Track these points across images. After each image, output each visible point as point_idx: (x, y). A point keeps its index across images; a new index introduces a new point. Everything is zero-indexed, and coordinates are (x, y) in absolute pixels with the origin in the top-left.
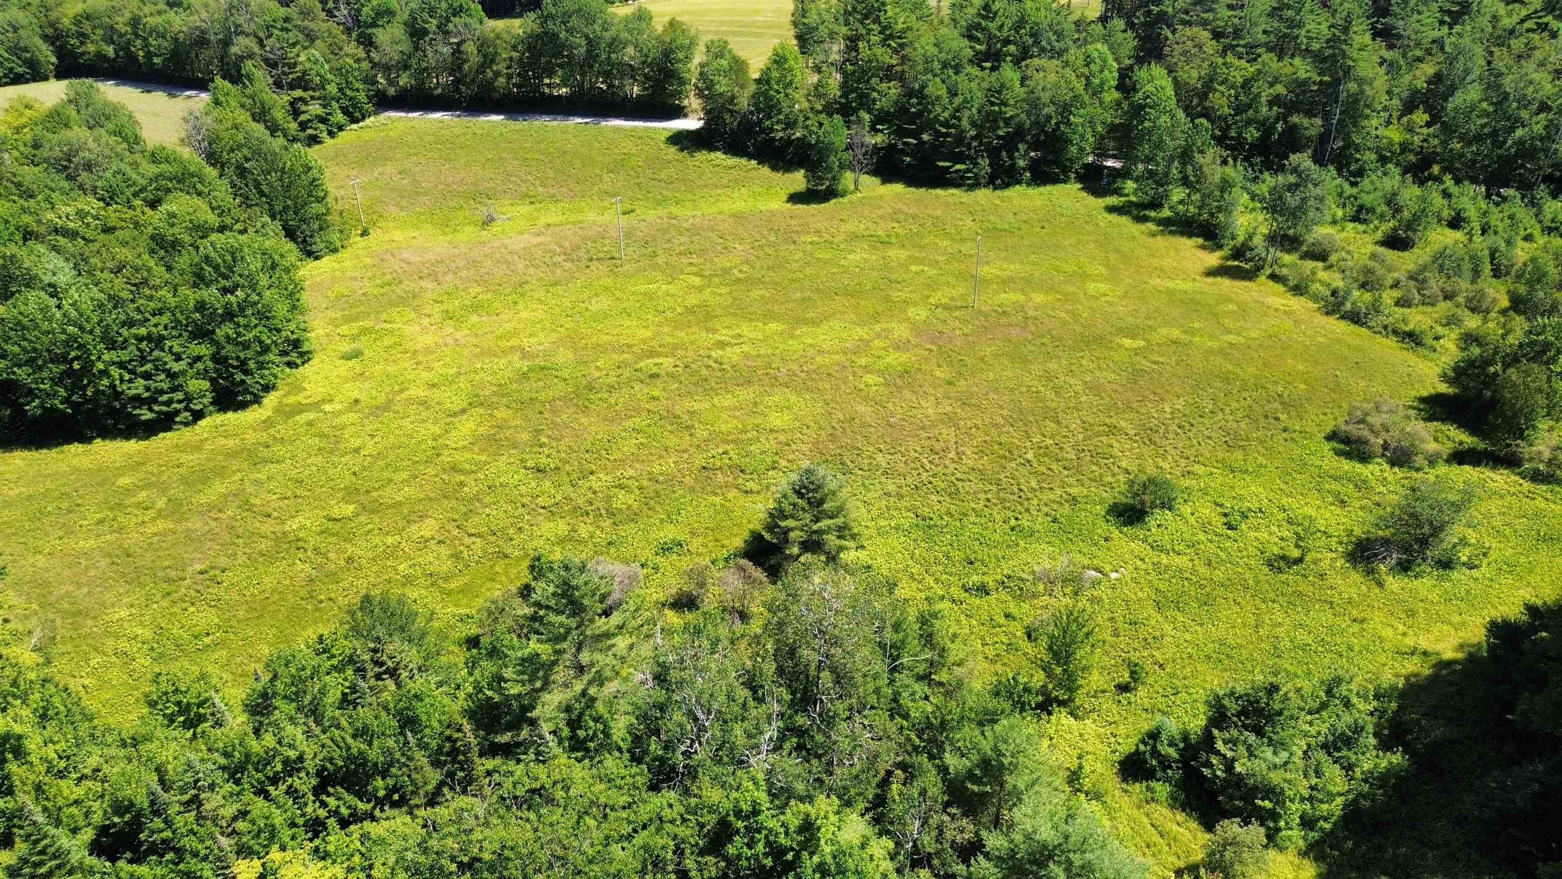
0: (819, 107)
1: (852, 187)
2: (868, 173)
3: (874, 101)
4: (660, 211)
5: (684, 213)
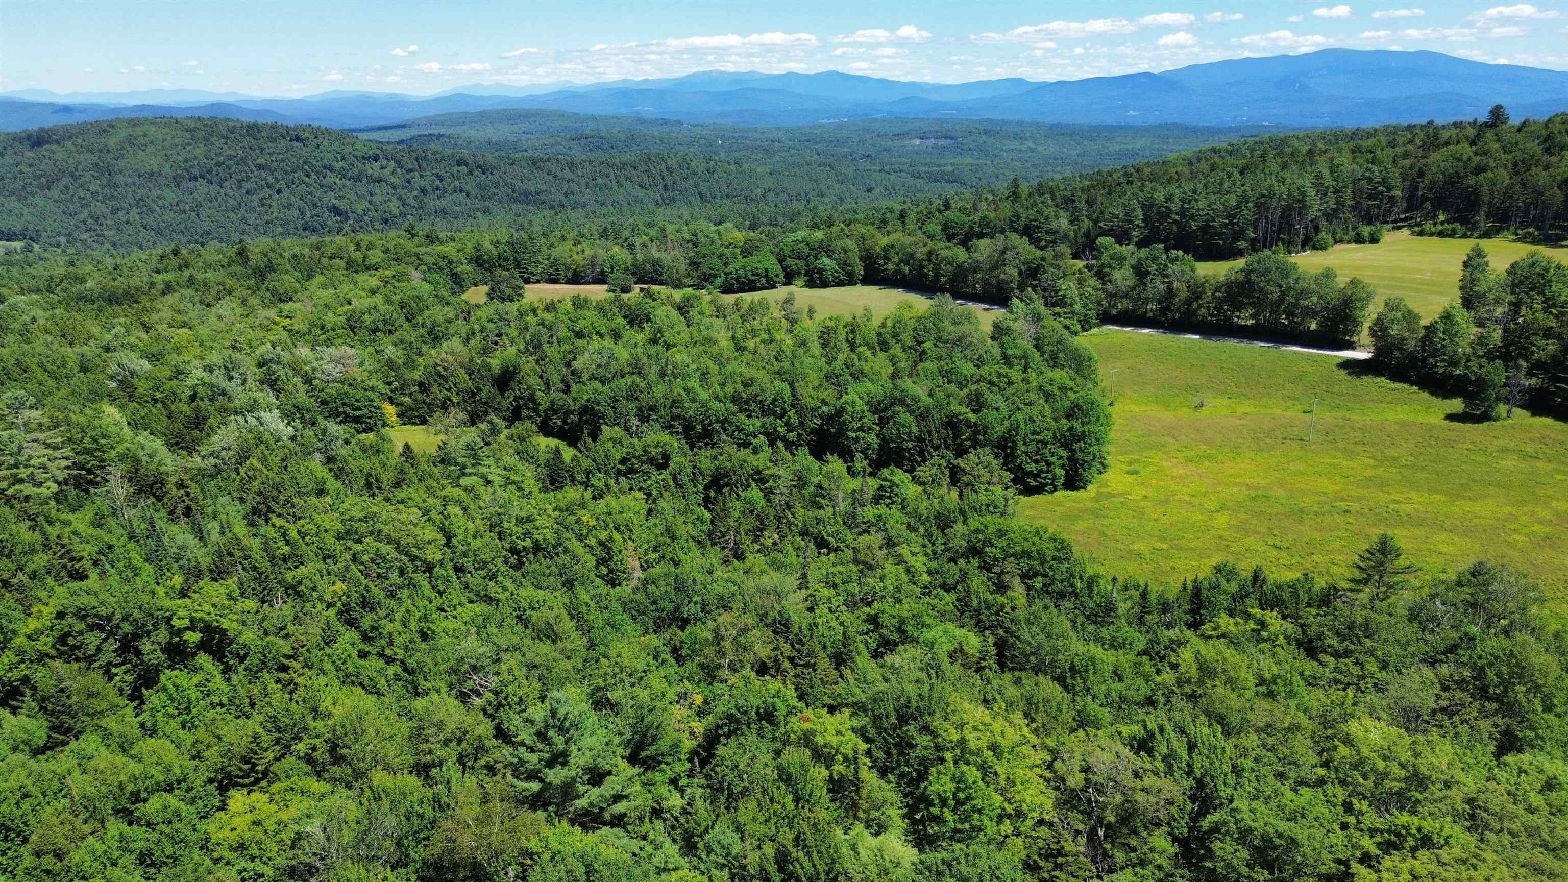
0: (1481, 353)
1: (1504, 415)
2: (1521, 407)
3: (1532, 353)
4: (1334, 414)
5: (1355, 417)
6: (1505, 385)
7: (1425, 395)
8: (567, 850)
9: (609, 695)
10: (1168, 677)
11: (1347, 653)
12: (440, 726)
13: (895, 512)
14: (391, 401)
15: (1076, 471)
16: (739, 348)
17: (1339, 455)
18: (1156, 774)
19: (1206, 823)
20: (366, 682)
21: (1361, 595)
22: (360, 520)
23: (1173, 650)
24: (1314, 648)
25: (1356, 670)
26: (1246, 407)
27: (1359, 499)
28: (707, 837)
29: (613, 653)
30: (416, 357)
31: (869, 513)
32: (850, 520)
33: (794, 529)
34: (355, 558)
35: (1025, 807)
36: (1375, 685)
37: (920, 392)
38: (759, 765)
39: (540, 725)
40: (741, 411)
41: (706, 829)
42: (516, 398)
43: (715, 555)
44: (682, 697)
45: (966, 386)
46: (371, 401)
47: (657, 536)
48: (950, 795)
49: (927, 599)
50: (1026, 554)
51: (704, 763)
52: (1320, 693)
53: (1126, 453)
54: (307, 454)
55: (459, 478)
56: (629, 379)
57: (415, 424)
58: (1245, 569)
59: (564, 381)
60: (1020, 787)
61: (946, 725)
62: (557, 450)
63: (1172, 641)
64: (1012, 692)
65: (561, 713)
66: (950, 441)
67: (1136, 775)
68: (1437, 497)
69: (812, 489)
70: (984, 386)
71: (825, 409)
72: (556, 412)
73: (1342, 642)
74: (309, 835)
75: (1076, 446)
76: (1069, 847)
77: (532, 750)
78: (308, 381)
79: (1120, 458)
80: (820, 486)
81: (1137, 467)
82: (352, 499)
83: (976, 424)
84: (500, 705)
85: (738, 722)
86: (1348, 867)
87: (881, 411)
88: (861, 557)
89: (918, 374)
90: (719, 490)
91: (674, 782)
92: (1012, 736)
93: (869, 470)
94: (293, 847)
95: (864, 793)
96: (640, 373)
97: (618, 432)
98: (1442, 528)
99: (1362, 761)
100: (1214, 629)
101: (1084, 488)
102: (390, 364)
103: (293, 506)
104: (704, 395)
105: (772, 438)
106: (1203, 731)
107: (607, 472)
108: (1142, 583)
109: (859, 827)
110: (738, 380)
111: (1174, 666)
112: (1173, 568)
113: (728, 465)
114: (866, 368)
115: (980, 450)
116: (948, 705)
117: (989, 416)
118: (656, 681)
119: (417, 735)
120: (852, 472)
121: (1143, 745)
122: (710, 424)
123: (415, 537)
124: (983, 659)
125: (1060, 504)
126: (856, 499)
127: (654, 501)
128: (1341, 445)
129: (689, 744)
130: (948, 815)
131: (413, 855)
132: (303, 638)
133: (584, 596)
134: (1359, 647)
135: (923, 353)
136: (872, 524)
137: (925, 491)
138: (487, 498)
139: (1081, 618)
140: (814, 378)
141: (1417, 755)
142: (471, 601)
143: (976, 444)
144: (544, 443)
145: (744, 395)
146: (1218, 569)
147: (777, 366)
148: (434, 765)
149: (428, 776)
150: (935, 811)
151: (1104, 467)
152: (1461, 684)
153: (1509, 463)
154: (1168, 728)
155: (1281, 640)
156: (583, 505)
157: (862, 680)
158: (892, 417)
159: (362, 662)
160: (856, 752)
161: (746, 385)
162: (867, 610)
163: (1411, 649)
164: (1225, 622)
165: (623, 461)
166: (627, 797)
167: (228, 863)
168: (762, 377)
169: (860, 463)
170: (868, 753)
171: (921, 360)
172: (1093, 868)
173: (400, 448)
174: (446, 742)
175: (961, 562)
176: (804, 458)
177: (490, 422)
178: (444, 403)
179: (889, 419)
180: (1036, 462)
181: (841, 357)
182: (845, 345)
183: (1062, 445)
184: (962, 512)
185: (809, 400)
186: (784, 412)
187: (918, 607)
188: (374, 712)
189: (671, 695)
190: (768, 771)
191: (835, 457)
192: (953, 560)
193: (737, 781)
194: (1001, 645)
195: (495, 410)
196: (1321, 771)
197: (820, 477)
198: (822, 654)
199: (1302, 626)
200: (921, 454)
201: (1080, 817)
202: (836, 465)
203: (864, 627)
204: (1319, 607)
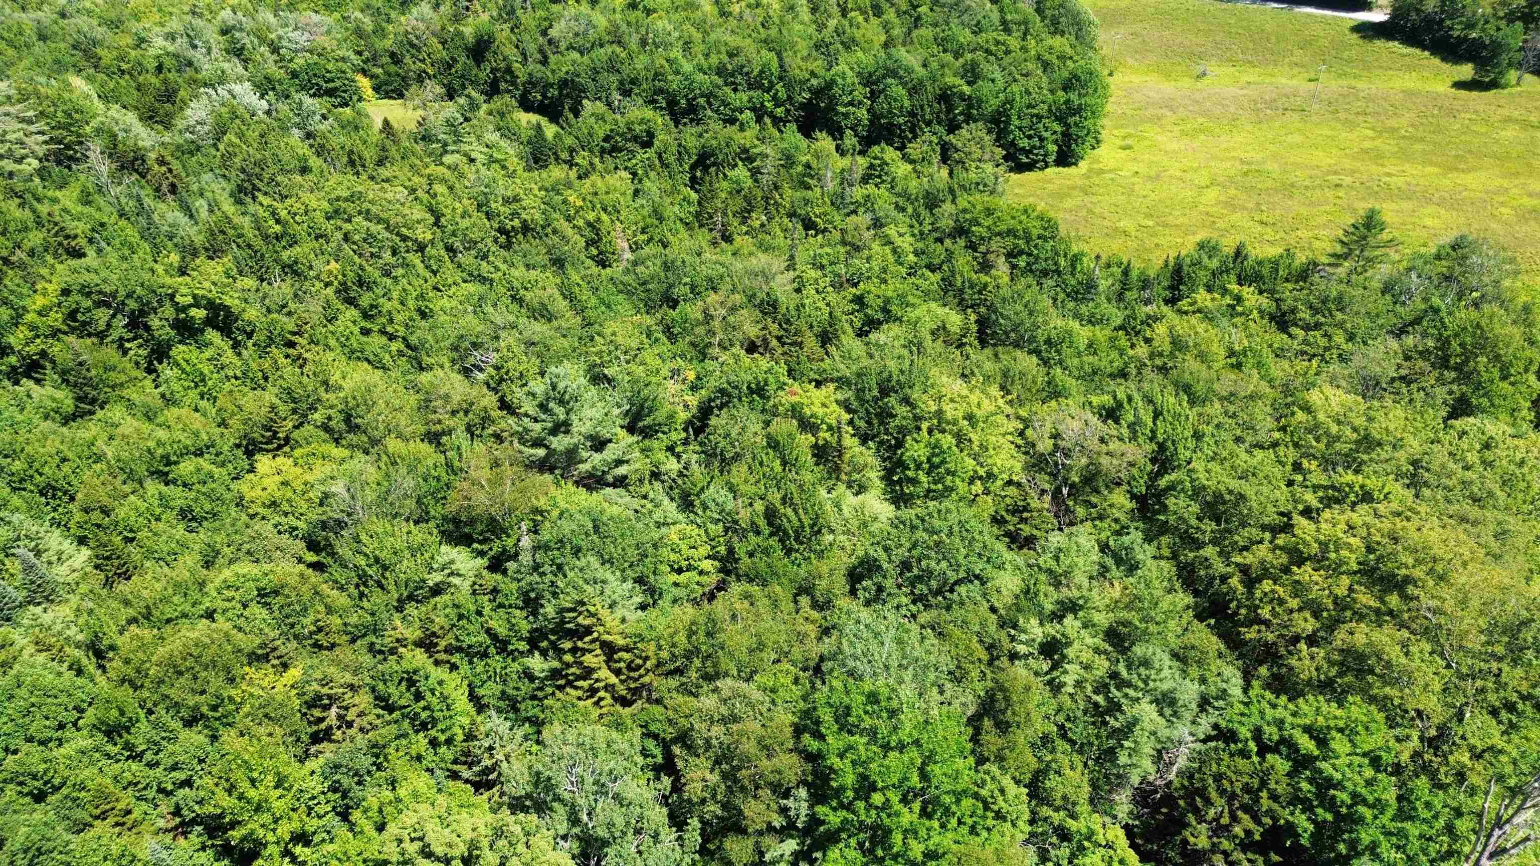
0: (1501, 14)
1: (1514, 82)
2: (1532, 73)
4: (1340, 82)
5: (1361, 85)
6: (1522, 49)
7: (1436, 61)
8: (573, 509)
9: (606, 371)
10: (1142, 351)
11: (1317, 326)
12: (447, 398)
13: (883, 191)
14: (364, 72)
15: (1069, 147)
16: (724, 14)
17: (1339, 126)
18: (1121, 439)
19: (1163, 482)
20: (371, 358)
21: (1339, 270)
22: (346, 200)
23: (1149, 325)
24: (1286, 322)
25: (1323, 342)
26: (1251, 75)
27: (1353, 172)
28: (702, 496)
29: (607, 332)
30: (384, 24)
31: (858, 193)
32: (838, 201)
33: (781, 210)
34: (346, 238)
35: (995, 470)
36: (1340, 355)
37: (914, 62)
38: (749, 434)
39: (541, 398)
40: (726, 84)
41: (702, 489)
42: (493, 70)
43: (703, 237)
44: (675, 373)
45: (962, 56)
46: (344, 72)
47: (644, 218)
48: (924, 459)
49: (913, 279)
50: (1011, 232)
51: (698, 431)
52: (1286, 364)
53: (1122, 127)
54: (285, 129)
55: (441, 155)
56: (609, 49)
57: (391, 98)
58: (1228, 246)
59: (541, 51)
60: (992, 452)
61: (925, 397)
62: (539, 127)
63: (1149, 317)
64: (989, 366)
65: (561, 386)
66: (943, 116)
67: (1102, 440)
68: (1430, 169)
69: (800, 168)
70: (980, 55)
71: (814, 82)
72: (534, 85)
73: (1313, 315)
74: (334, 495)
75: (1071, 120)
76: (1034, 503)
77: (536, 420)
78: (275, 50)
79: (1116, 132)
80: (808, 166)
81: (1129, 142)
82: (335, 178)
83: (970, 97)
84: (502, 380)
85: (729, 395)
86: (1290, 519)
87: (873, 83)
88: (849, 239)
89: (912, 42)
90: (706, 169)
91: (670, 449)
92: (988, 406)
93: (858, 148)
94: (321, 504)
95: (847, 457)
96: (619, 42)
97: (600, 107)
98: (1429, 201)
99: (1317, 426)
100: (1191, 305)
101: (1076, 164)
102: (359, 32)
103: (278, 185)
104: (687, 67)
105: (759, 113)
106: (1170, 400)
107: (591, 151)
108: (1125, 261)
109: (842, 488)
110: (723, 49)
111: (1148, 341)
112: (1157, 245)
113: (714, 143)
114: (858, 35)
115: (973, 125)
116: (927, 378)
117: (984, 88)
118: (649, 356)
119: (425, 406)
120: (841, 151)
121: (1111, 414)
122: (694, 99)
123: (404, 216)
124: (964, 336)
125: (1050, 181)
126: (844, 180)
127: (640, 181)
128: (1342, 116)
129: (683, 416)
130: (923, 478)
131: (432, 513)
132: (306, 315)
133: (575, 277)
134: (1330, 320)
135: (918, 18)
136: (860, 205)
137: (915, 170)
138: (472, 177)
139: (1062, 296)
140: (803, 48)
141: (1370, 419)
142: (465, 281)
143: (969, 118)
144: (526, 119)
145: (729, 67)
146: (1201, 246)
147: (763, 33)
148: (443, 433)
149: (439, 444)
150: (910, 474)
151: (1098, 142)
152: (1424, 354)
153: (1509, 133)
154: (1137, 397)
155: (1255, 314)
156: (569, 185)
157: (847, 357)
158: (884, 90)
159: (364, 339)
160: (839, 422)
161: (731, 55)
162: (854, 290)
163: (1380, 321)
164: (1202, 297)
165: (607, 139)
166: (627, 462)
167: (263, 518)
168: (749, 46)
169: (850, 140)
170: (851, 422)
171: (916, 27)
172: (1055, 522)
173: (378, 124)
174: (454, 413)
175: (948, 242)
176: (792, 136)
177: (468, 96)
178: (419, 75)
179: (880, 92)
180: (1030, 137)
181: (832, 23)
182: (835, 10)
183: (1057, 119)
184: (951, 191)
185: (797, 71)
186: (772, 85)
187: (902, 287)
188: (382, 386)
189: (665, 372)
190: (758, 439)
191: (824, 134)
192: (940, 240)
193: (729, 447)
194: (982, 323)
195: (472, 83)
196: (1277, 435)
197: (808, 157)
198: (809, 334)
199: (1277, 301)
200: (912, 130)
201: (1047, 478)
202: (825, 142)
203: (851, 307)
204: (1297, 282)
